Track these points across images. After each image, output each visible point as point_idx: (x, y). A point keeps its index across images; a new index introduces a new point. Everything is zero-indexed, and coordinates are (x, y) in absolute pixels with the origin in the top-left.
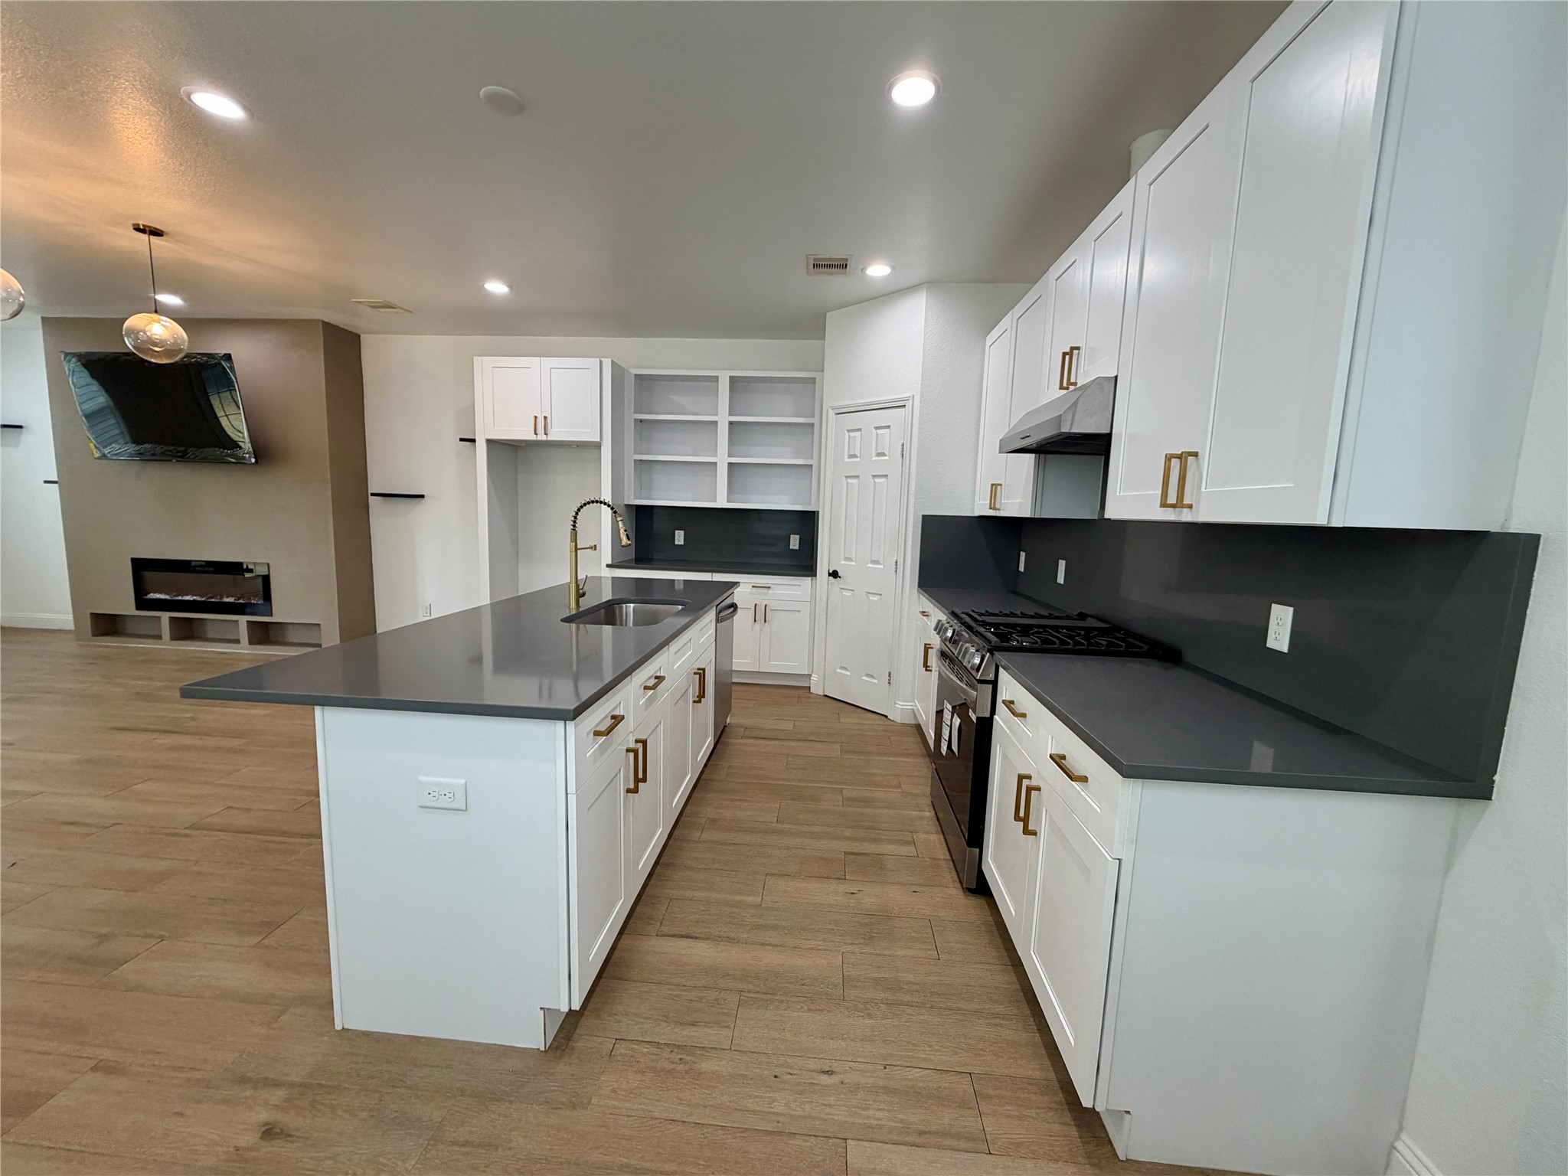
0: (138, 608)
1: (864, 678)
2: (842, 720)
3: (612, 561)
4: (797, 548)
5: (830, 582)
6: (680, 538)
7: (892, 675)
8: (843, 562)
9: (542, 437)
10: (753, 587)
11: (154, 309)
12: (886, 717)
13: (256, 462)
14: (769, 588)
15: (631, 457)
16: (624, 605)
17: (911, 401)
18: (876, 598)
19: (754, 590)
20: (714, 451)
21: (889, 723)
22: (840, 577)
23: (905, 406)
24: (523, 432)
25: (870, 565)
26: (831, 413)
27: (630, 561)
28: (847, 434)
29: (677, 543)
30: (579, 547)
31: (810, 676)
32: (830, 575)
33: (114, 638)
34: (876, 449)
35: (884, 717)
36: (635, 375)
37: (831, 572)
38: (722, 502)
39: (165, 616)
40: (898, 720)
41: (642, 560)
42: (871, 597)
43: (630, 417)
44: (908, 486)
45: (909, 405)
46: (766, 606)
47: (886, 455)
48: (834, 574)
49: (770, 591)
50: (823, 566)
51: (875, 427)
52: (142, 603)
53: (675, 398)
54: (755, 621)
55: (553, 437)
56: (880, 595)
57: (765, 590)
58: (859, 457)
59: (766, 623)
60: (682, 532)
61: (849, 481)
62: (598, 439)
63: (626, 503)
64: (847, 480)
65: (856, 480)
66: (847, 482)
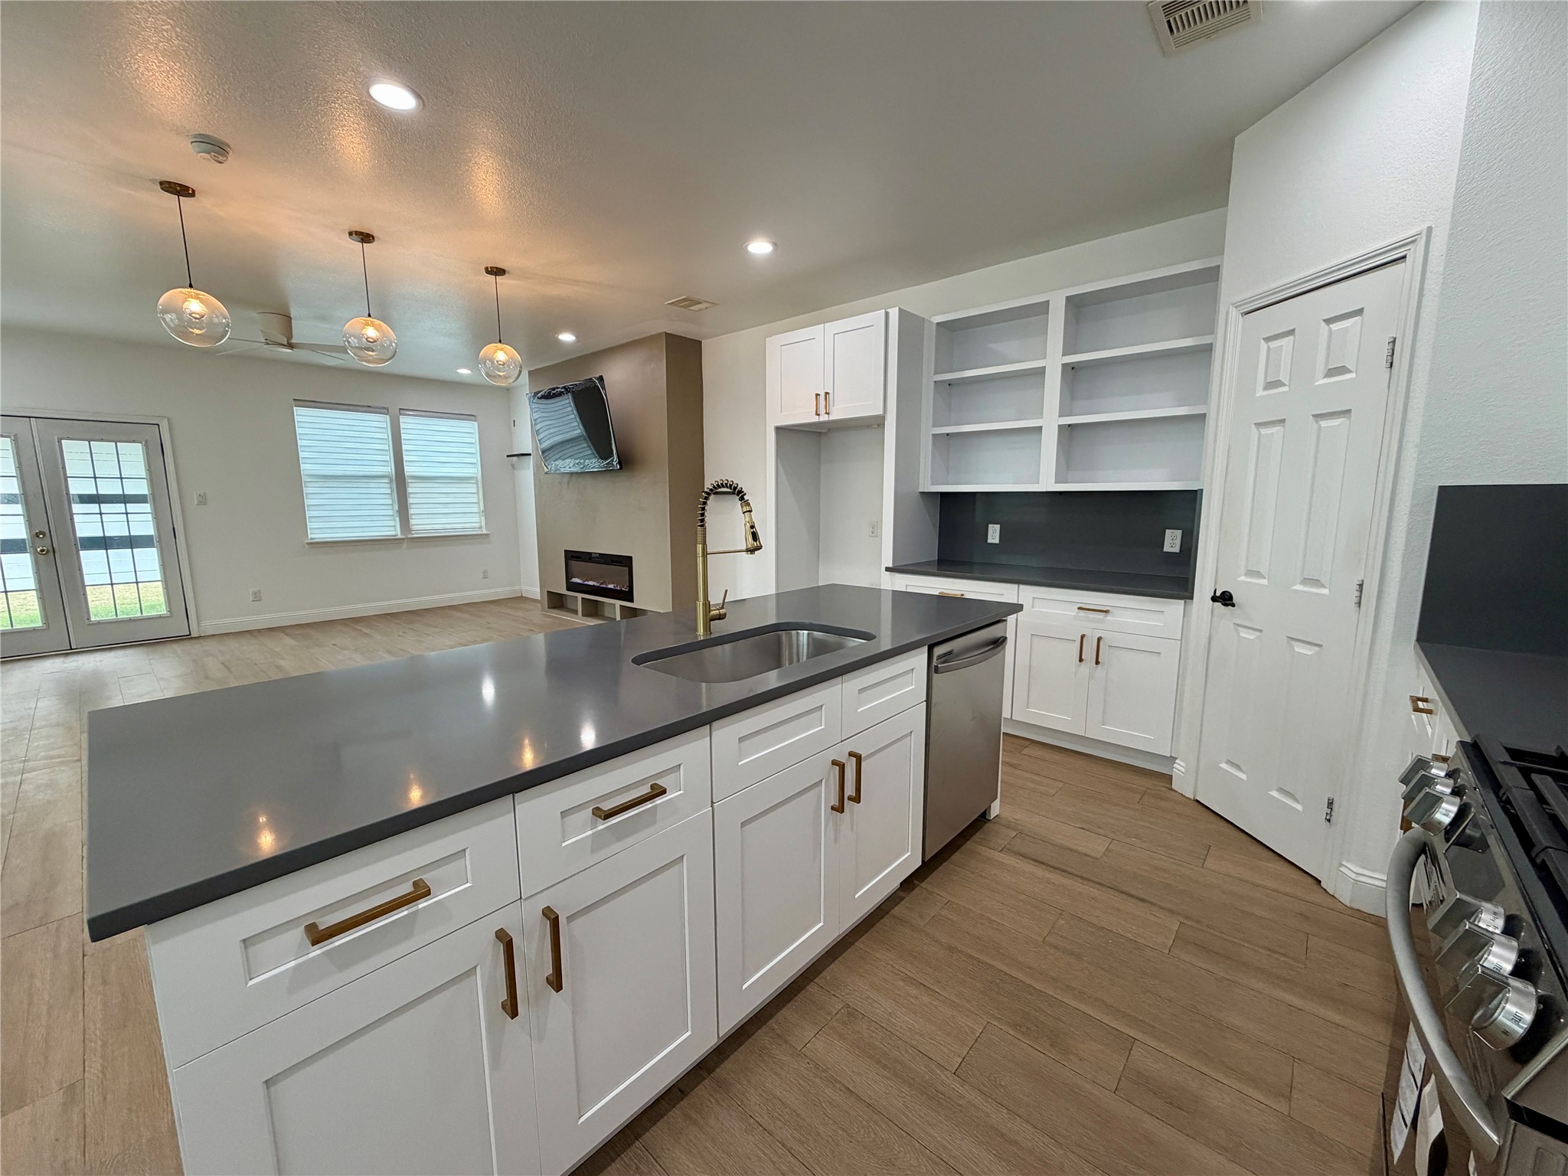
0: (568, 590)
1: (1274, 794)
2: (1209, 864)
3: (893, 564)
4: (1177, 549)
5: (1216, 613)
6: (994, 534)
7: (1335, 806)
8: (1243, 578)
9: (824, 418)
10: (1080, 608)
11: (498, 340)
12: (1319, 882)
13: (621, 468)
14: (1106, 612)
15: (928, 430)
16: (794, 632)
17: (1422, 242)
18: (1308, 651)
19: (1082, 613)
20: (1040, 413)
21: (1318, 897)
22: (1233, 605)
23: (1404, 257)
24: (804, 414)
25: (1298, 587)
26: (1234, 314)
27: (929, 563)
28: (1264, 345)
29: (990, 541)
30: (709, 551)
31: (1173, 759)
32: (1214, 599)
33: (559, 612)
34: (1327, 359)
35: (1310, 881)
36: (938, 324)
37: (1218, 594)
38: (1047, 483)
39: (580, 596)
40: (1345, 897)
41: (948, 563)
42: (1300, 649)
43: (929, 378)
44: (1403, 425)
45: (1415, 254)
46: (1099, 639)
47: (1350, 371)
48: (1225, 599)
49: (1109, 618)
50: (1205, 584)
51: (1325, 321)
52: (571, 587)
53: (993, 346)
54: (1081, 660)
55: (837, 415)
56: (1320, 646)
57: (1101, 616)
58: (1286, 385)
59: (1099, 665)
60: (997, 527)
61: (1264, 431)
62: (881, 412)
63: (921, 490)
64: (1258, 430)
65: (1278, 428)
66: (1260, 433)
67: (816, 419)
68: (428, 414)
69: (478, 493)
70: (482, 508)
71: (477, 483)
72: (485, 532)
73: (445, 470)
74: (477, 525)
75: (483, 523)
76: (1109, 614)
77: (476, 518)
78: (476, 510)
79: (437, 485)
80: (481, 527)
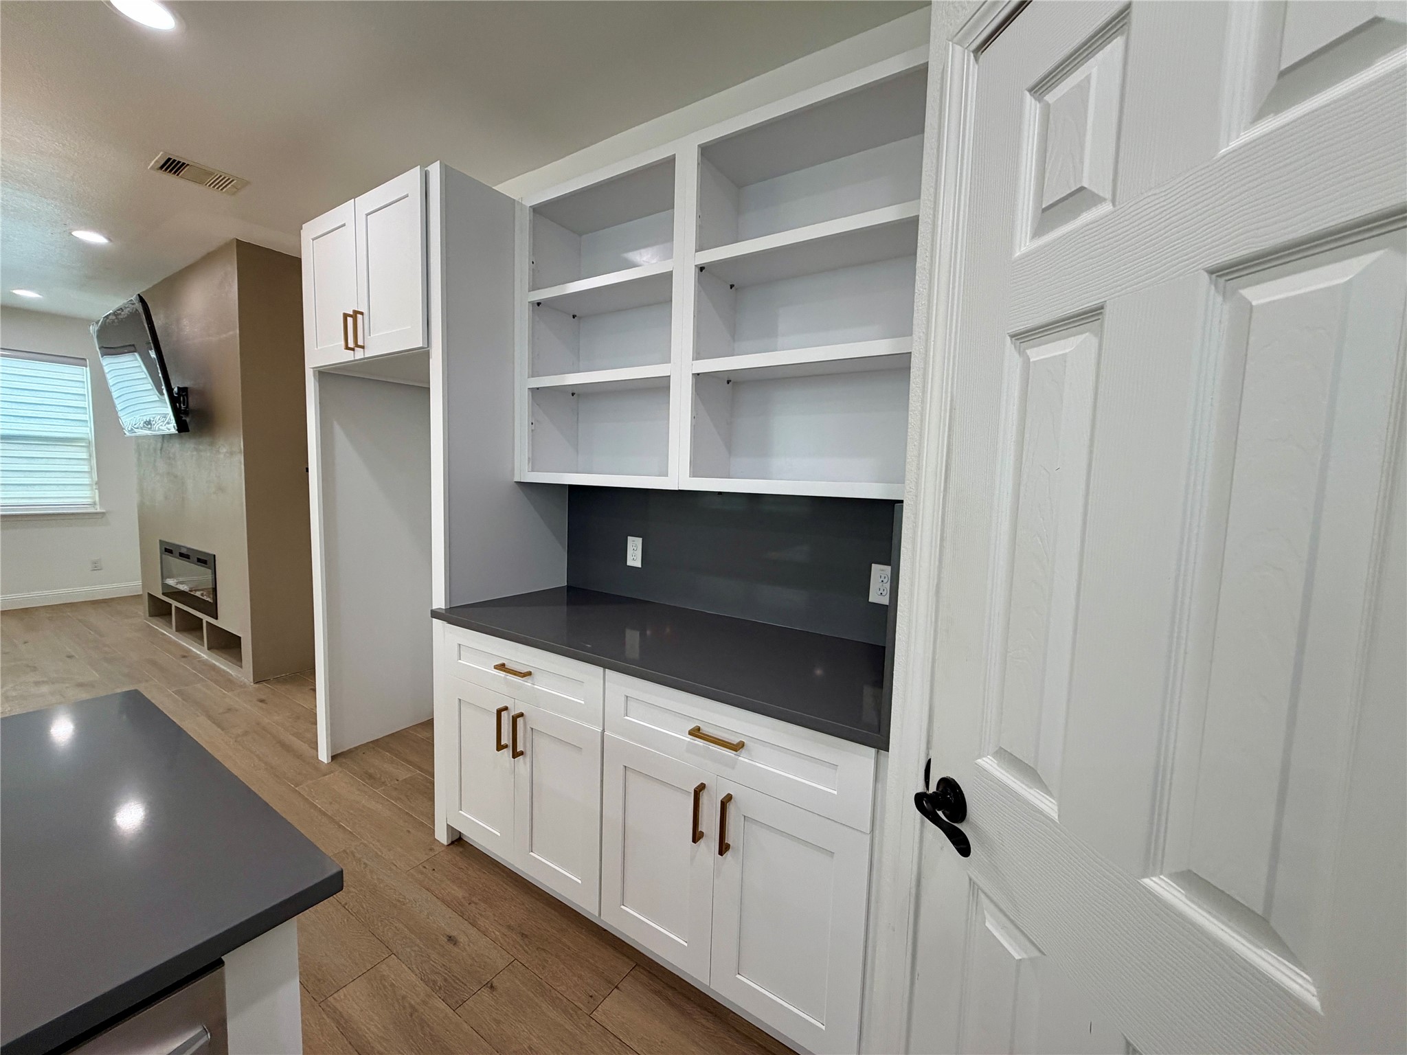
0: (163, 593)
3: (448, 602)
6: (634, 553)
9: (355, 355)
10: (696, 731)
14: (738, 747)
15: (523, 381)
29: (629, 563)
32: (926, 793)
37: (935, 780)
38: (680, 476)
39: (174, 603)
43: (523, 298)
46: (727, 801)
49: (743, 758)
52: (166, 590)
54: (698, 834)
55: (373, 349)
58: (1104, 200)
59: (728, 854)
60: (639, 541)
61: (1039, 353)
62: (418, 342)
63: (517, 479)
64: (1021, 353)
65: (1081, 338)
66: (1027, 361)
67: (348, 356)
68: (19, 354)
69: (89, 460)
70: (96, 479)
71: (88, 447)
72: (99, 510)
73: (25, 427)
74: (89, 501)
75: (97, 499)
76: (743, 751)
77: (88, 493)
78: (87, 481)
79: (15, 447)
80: (94, 504)
